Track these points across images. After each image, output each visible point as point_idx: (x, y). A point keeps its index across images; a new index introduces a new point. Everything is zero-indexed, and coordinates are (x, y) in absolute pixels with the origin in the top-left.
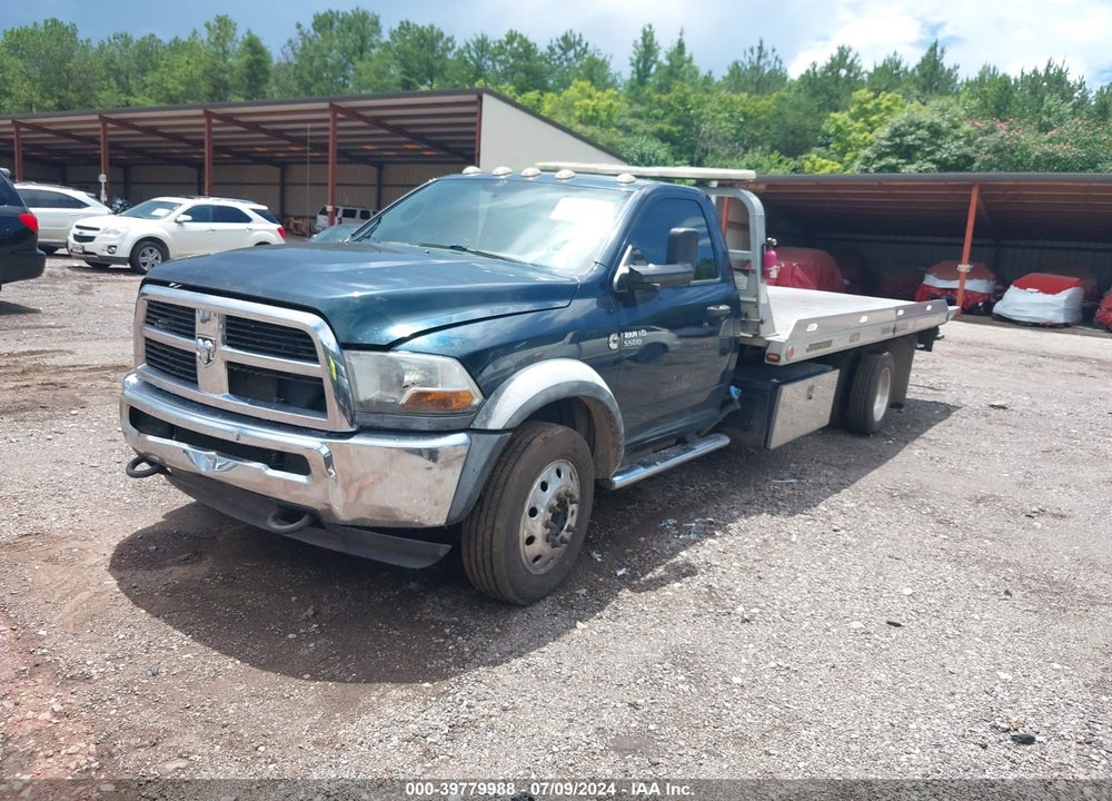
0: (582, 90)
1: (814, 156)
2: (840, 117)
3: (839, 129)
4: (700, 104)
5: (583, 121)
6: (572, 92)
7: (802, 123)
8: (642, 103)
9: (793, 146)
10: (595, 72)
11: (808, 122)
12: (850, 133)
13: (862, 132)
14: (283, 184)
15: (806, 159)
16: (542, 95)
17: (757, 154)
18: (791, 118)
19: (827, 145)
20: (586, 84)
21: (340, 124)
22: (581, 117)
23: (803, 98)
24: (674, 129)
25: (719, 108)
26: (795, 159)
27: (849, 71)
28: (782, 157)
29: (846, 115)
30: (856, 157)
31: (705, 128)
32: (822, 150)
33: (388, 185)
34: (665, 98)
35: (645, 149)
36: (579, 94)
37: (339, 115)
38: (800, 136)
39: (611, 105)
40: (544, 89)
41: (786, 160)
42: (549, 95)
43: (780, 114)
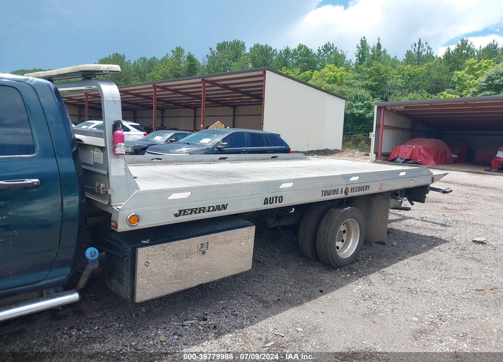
0: (330, 69)
1: (445, 93)
2: (460, 73)
3: (459, 79)
4: (386, 71)
5: (329, 82)
6: (326, 69)
7: (441, 78)
8: (359, 73)
9: (436, 88)
10: (338, 60)
11: (444, 77)
12: (466, 81)
13: (472, 80)
14: (195, 117)
15: (441, 95)
16: (313, 72)
17: (415, 94)
18: (435, 76)
19: (454, 88)
20: (332, 66)
21: (206, 89)
22: (328, 80)
23: (443, 66)
24: (374, 83)
25: (396, 73)
26: (436, 95)
27: (467, 51)
28: (429, 94)
29: (463, 72)
30: (468, 92)
31: (389, 83)
32: (451, 90)
33: (237, 116)
34: (369, 70)
35: (359, 93)
36: (329, 70)
37: (207, 84)
38: (440, 84)
39: (342, 74)
40: (313, 69)
41: (431, 96)
42: (316, 72)
43: (429, 74)
